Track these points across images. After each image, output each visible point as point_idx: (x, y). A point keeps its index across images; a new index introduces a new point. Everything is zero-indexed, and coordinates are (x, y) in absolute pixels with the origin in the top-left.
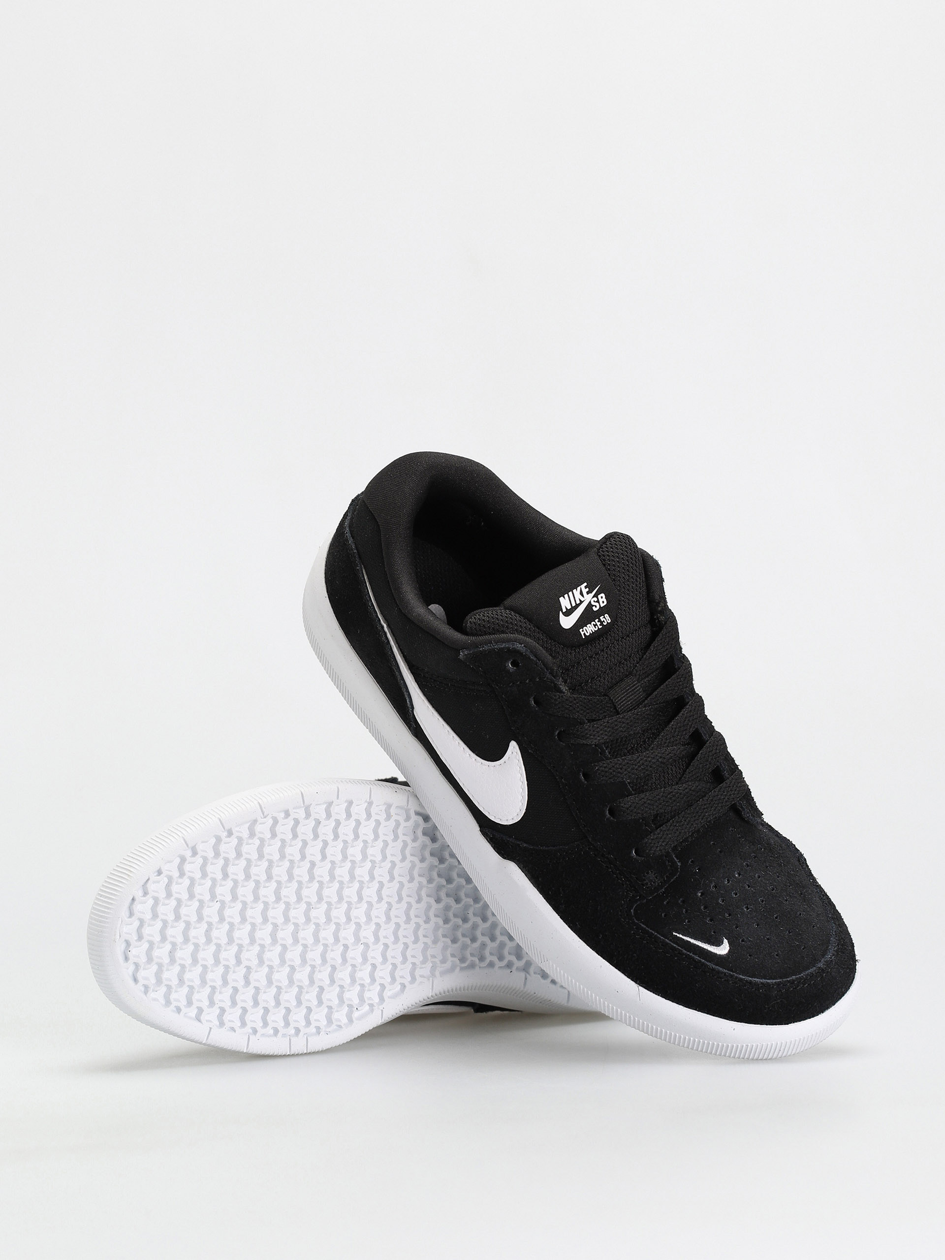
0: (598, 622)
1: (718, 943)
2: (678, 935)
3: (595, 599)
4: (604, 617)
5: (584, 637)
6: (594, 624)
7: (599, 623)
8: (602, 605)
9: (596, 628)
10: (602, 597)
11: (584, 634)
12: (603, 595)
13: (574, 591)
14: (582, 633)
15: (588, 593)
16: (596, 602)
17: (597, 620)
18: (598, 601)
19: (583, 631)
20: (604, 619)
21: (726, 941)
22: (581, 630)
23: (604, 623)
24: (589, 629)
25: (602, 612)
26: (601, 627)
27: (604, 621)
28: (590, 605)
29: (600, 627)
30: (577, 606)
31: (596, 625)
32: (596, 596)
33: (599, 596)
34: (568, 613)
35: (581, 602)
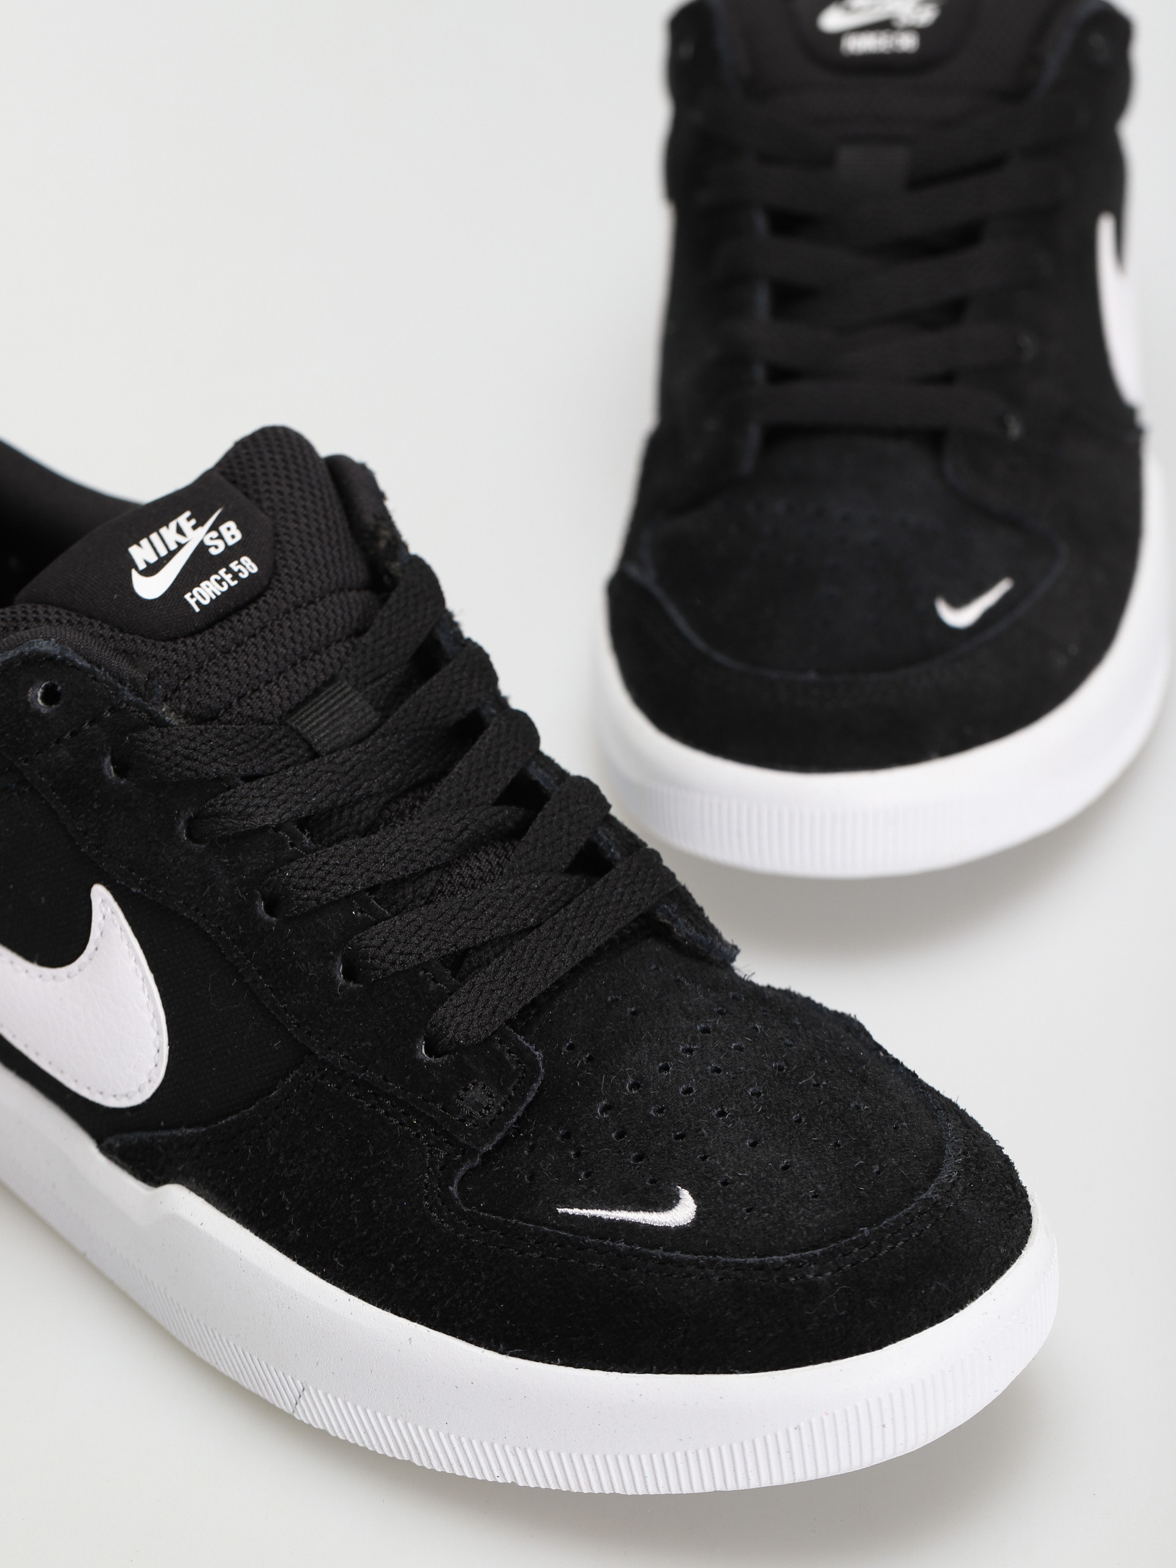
0: (227, 573)
1: (669, 1202)
2: (570, 1211)
3: (214, 534)
4: (240, 563)
5: (197, 610)
6: (216, 580)
7: (230, 576)
8: (231, 542)
9: (222, 586)
10: (229, 529)
11: (198, 603)
12: (231, 524)
13: (163, 531)
14: (192, 602)
15: (195, 527)
16: (217, 538)
17: (222, 572)
18: (220, 537)
19: (192, 597)
20: (240, 567)
21: (685, 1195)
22: (187, 596)
23: (241, 575)
24: (207, 591)
25: (232, 553)
26: (236, 582)
27: (240, 571)
28: (202, 548)
29: (234, 583)
30: (171, 554)
31: (222, 580)
32: (215, 527)
33: (223, 528)
34: (151, 570)
35: (180, 546)
